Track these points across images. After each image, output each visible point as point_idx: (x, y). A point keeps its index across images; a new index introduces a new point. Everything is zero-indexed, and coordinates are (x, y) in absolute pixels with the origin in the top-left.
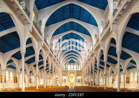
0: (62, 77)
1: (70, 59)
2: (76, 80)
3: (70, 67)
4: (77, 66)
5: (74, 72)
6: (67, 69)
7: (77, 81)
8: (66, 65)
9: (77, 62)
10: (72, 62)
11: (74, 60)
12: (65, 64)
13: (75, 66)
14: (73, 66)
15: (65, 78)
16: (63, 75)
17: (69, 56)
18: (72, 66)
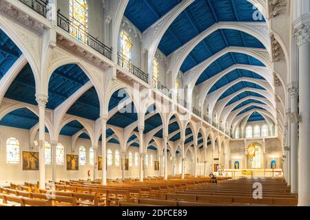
0: (230, 156)
1: (251, 113)
2: (266, 162)
3: (252, 131)
4: (271, 126)
5: (259, 142)
6: (244, 137)
7: (269, 164)
8: (242, 128)
9: (269, 116)
10: (256, 118)
11: (259, 112)
12: (240, 125)
13: (265, 129)
14: (261, 129)
15: (237, 157)
16: (233, 151)
17: (243, 104)
18: (257, 128)
